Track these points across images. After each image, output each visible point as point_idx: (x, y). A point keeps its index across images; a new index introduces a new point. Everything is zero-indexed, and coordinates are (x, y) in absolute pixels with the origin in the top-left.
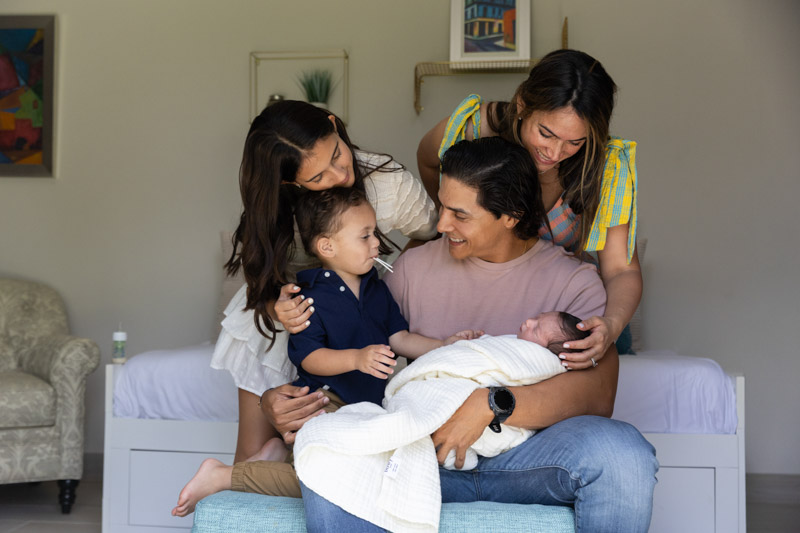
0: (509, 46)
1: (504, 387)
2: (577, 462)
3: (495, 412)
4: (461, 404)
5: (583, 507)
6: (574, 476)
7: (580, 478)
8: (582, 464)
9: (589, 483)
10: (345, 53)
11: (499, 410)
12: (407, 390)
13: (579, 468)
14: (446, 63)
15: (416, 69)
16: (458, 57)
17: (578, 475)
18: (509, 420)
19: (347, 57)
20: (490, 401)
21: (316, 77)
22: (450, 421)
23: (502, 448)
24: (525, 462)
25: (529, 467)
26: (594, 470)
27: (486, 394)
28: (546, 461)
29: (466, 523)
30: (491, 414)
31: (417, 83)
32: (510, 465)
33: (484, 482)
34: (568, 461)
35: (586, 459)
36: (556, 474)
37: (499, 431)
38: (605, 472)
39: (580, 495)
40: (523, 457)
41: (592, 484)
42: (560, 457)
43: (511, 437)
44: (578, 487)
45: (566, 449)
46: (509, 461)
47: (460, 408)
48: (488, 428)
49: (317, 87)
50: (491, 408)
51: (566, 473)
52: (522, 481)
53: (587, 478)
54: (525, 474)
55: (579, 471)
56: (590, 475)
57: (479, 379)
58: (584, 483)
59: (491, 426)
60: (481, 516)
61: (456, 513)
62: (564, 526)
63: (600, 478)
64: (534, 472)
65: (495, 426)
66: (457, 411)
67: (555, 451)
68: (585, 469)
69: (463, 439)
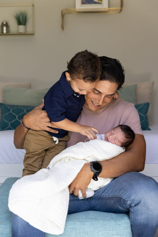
0: (100, 2)
2: (130, 197)
3: (94, 172)
4: (79, 171)
5: (133, 215)
6: (129, 203)
7: (131, 203)
8: (132, 198)
9: (136, 205)
10: (32, 4)
11: (96, 171)
12: (57, 165)
13: (131, 199)
14: (74, 9)
15: (62, 12)
16: (79, 6)
17: (131, 202)
19: (33, 6)
20: (91, 168)
21: (21, 14)
22: (76, 179)
23: (100, 186)
24: (109, 193)
25: (111, 196)
26: (137, 200)
27: (90, 165)
28: (116, 194)
29: (85, 226)
30: (92, 174)
31: (63, 16)
32: (103, 194)
33: (93, 201)
34: (126, 195)
35: (134, 196)
36: (121, 200)
37: (97, 180)
38: (142, 201)
39: (132, 210)
40: (108, 191)
41: (137, 206)
42: (122, 193)
43: (103, 182)
44: (131, 207)
45: (125, 190)
46: (103, 192)
47: (79, 173)
48: (92, 179)
49: (21, 19)
50: (92, 171)
51: (125, 201)
52: (108, 201)
53: (134, 203)
54: (109, 198)
55: (131, 201)
56: (136, 202)
57: (87, 159)
58: (133, 205)
59: (93, 178)
60: (91, 223)
61: (80, 222)
62: (126, 225)
63: (140, 204)
64: (112, 198)
65: (95, 178)
66: (78, 174)
67: (120, 190)
68: (134, 200)
69: (82, 185)
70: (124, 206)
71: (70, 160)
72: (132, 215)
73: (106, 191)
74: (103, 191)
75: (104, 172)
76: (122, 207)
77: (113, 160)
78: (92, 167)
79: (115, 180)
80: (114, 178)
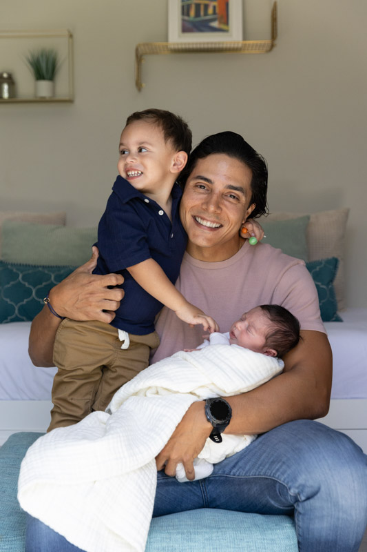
0: (223, 27)
1: (221, 397)
2: (295, 479)
3: (213, 424)
4: (179, 420)
5: (303, 519)
6: (292, 492)
7: (299, 494)
8: (301, 480)
9: (308, 498)
10: (69, 32)
11: (217, 422)
13: (297, 485)
14: (165, 44)
15: (137, 50)
16: (177, 38)
17: (297, 491)
18: (227, 429)
19: (71, 36)
20: (206, 414)
21: (42, 55)
23: (227, 453)
24: (247, 468)
25: (251, 475)
26: (312, 487)
27: (203, 406)
28: (264, 471)
29: (192, 544)
30: (209, 426)
31: (139, 58)
32: (234, 470)
33: (210, 487)
34: (285, 476)
35: (304, 476)
36: (275, 486)
37: (221, 441)
38: (323, 489)
39: (300, 508)
40: (246, 464)
41: (311, 501)
42: (278, 470)
43: (233, 444)
44: (297, 501)
45: (284, 463)
46: (234, 466)
47: (179, 424)
48: (209, 439)
49: (43, 65)
50: (208, 420)
51: (284, 489)
52: (246, 488)
53: (305, 494)
54: (247, 481)
55: (298, 488)
56: (308, 491)
57: (197, 392)
58: (303, 498)
59: (212, 437)
60: (207, 536)
61: (182, 533)
62: (287, 542)
63: (319, 495)
64: (256, 480)
65: (216, 436)
66: (177, 427)
67: (273, 462)
68: (303, 486)
69: (186, 453)
70: (283, 500)
71: (157, 393)
72: (299, 520)
73: (240, 464)
74: (232, 464)
75: (235, 421)
76: (277, 501)
77: (258, 395)
78: (209, 411)
79: (260, 439)
80: (259, 435)
